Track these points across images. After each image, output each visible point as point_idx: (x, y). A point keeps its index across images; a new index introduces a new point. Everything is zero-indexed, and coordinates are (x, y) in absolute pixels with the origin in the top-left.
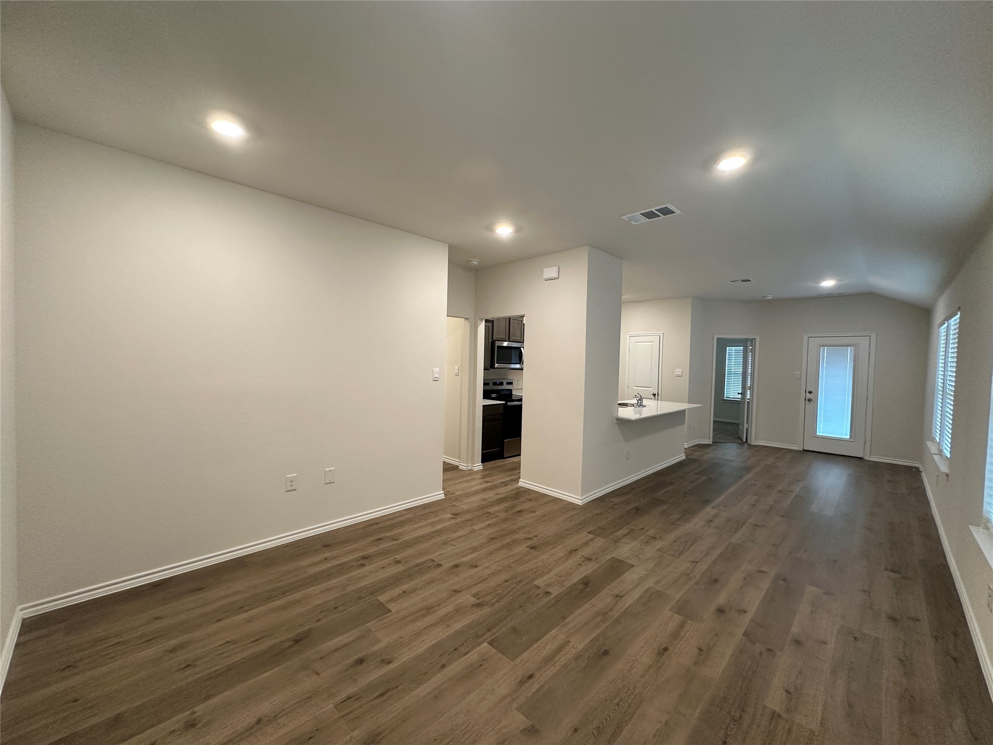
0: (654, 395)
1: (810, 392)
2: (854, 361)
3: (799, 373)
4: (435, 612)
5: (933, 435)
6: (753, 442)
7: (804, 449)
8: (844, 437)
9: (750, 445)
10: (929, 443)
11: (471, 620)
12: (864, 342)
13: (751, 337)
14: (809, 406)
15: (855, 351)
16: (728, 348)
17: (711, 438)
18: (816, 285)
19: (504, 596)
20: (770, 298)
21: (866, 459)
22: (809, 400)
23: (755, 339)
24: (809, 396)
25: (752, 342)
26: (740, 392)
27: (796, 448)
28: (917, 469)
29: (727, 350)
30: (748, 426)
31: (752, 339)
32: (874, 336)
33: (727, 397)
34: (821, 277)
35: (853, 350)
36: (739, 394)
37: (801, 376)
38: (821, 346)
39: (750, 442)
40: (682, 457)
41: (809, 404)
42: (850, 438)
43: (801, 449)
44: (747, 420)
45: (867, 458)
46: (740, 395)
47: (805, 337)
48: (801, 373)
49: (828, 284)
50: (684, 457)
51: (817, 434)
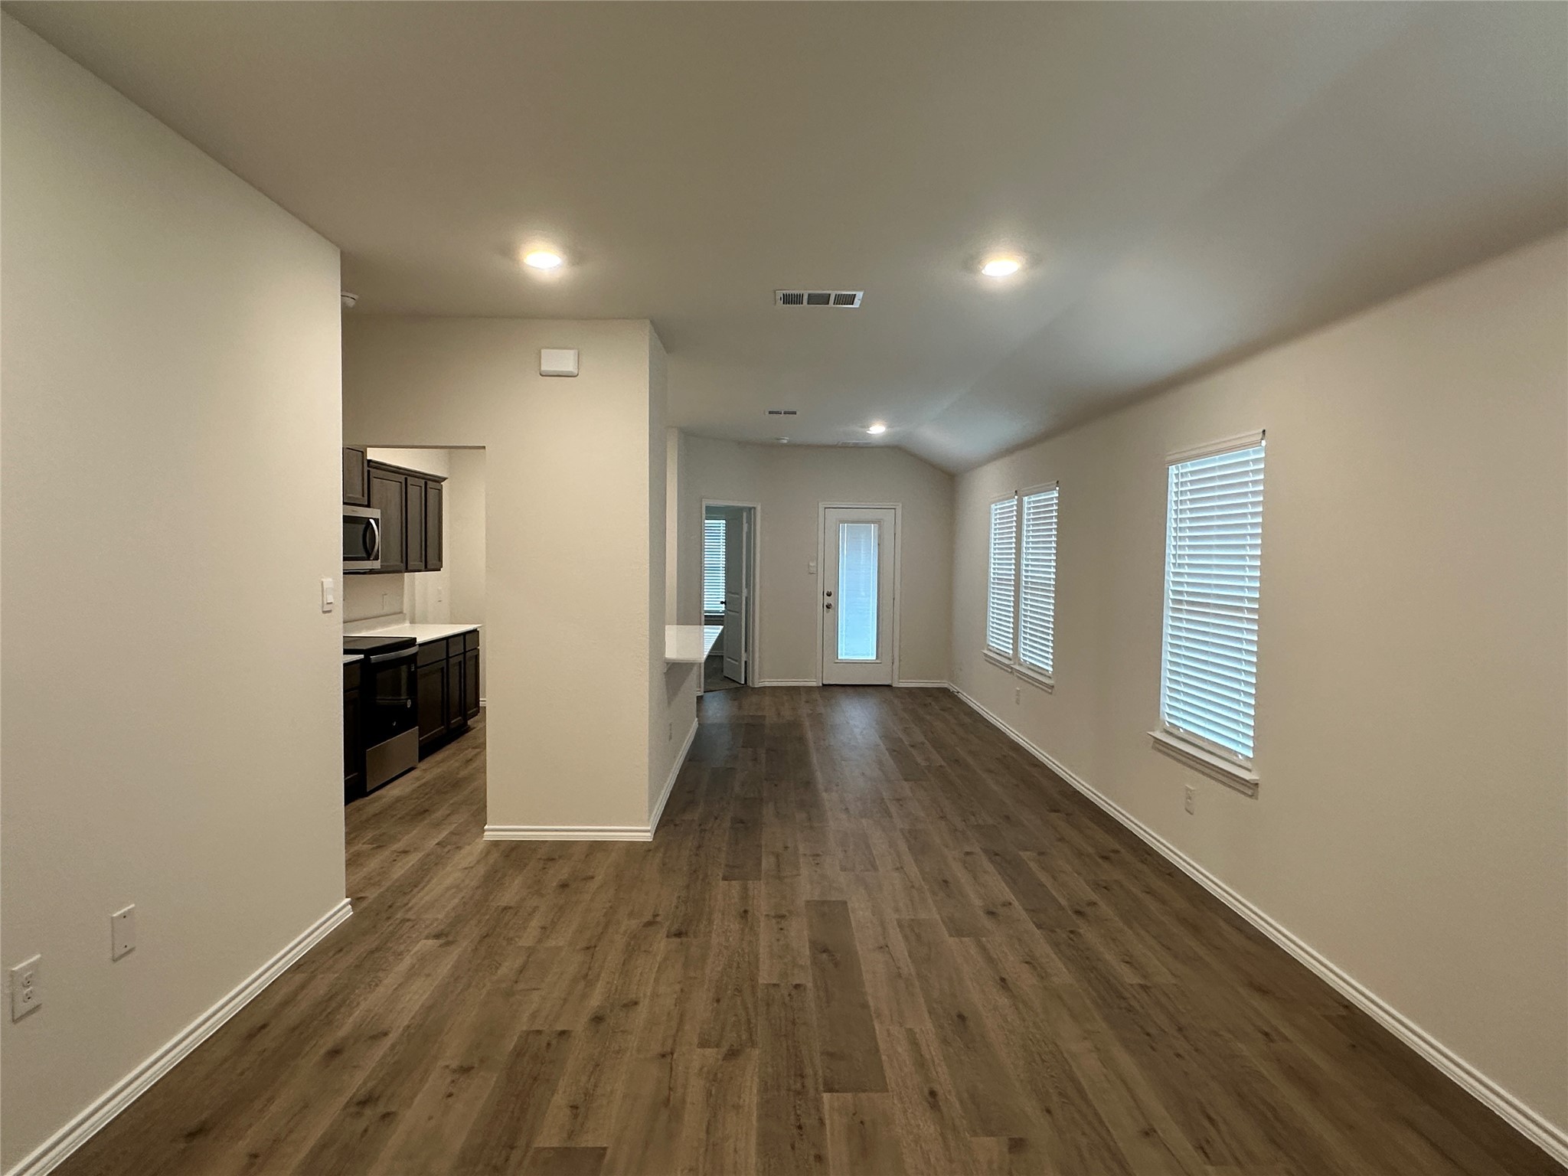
1: (829, 595)
2: (878, 545)
3: (814, 564)
4: (683, 1101)
5: (989, 643)
6: (756, 683)
7: (824, 683)
8: (870, 658)
9: (752, 690)
11: (756, 1079)
12: (888, 516)
13: (750, 507)
14: (828, 615)
15: (879, 529)
17: (703, 686)
18: (863, 430)
19: (749, 1021)
20: (785, 441)
21: (894, 686)
22: (827, 607)
23: (755, 509)
24: (828, 600)
26: (724, 600)
27: (814, 684)
28: (945, 691)
30: (748, 657)
31: (751, 510)
32: (901, 507)
35: (877, 529)
36: (722, 603)
38: (840, 522)
39: (753, 683)
41: (828, 612)
42: (876, 659)
43: (821, 685)
44: (746, 648)
45: (896, 684)
46: (723, 605)
47: (821, 506)
48: (817, 565)
49: (877, 429)
51: (839, 658)
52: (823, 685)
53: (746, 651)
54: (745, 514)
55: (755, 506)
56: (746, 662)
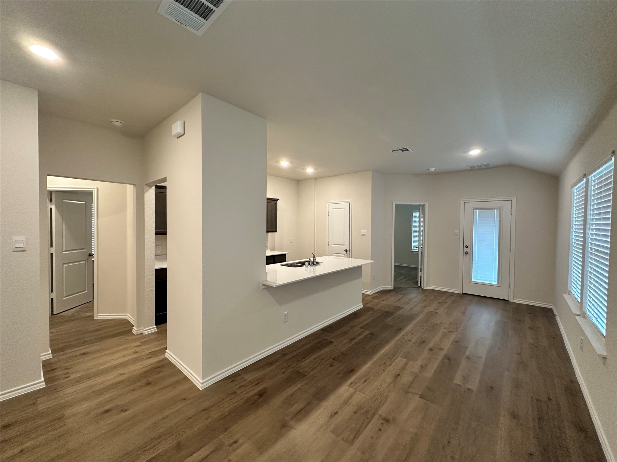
0: (347, 251)
1: (467, 247)
2: (499, 221)
3: (458, 231)
5: (569, 289)
6: (425, 286)
8: (494, 283)
9: (423, 289)
10: (566, 296)
12: (507, 205)
13: (422, 203)
14: (466, 258)
15: (500, 212)
16: (413, 213)
17: (392, 284)
20: (433, 170)
22: (466, 253)
23: (425, 205)
24: (466, 250)
25: (423, 207)
27: (457, 292)
29: (413, 214)
30: (422, 274)
31: (423, 205)
32: (514, 200)
33: (414, 249)
34: (469, 147)
35: (498, 212)
37: (459, 233)
38: (474, 209)
39: (423, 287)
40: (360, 306)
41: (466, 256)
42: (498, 284)
43: (461, 293)
45: (511, 300)
47: (462, 202)
48: (459, 231)
49: (475, 152)
50: (362, 306)
51: (473, 280)
52: (463, 293)
53: (421, 271)
54: (421, 208)
55: (425, 203)
56: (421, 276)
